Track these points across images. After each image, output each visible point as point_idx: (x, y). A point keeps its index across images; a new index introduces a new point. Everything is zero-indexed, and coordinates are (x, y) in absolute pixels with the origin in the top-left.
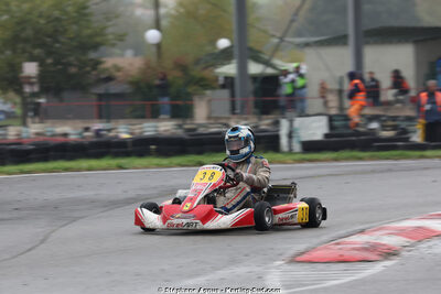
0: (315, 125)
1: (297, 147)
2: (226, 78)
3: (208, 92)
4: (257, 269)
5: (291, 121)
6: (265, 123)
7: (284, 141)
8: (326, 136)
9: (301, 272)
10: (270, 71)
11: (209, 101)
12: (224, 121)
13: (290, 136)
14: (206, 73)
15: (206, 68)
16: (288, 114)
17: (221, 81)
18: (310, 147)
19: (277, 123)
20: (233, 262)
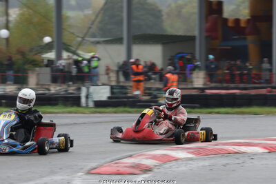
0: (103, 91)
1: (91, 104)
2: (49, 61)
3: (37, 69)
4: (66, 177)
5: (88, 88)
6: (72, 89)
7: (83, 100)
8: (109, 98)
9: (94, 179)
10: (75, 57)
11: (38, 74)
12: (47, 87)
13: (87, 97)
14: (36, 57)
15: (36, 54)
16: (87, 84)
17: (46, 62)
18: (99, 104)
19: (79, 89)
20: (53, 173)
